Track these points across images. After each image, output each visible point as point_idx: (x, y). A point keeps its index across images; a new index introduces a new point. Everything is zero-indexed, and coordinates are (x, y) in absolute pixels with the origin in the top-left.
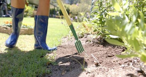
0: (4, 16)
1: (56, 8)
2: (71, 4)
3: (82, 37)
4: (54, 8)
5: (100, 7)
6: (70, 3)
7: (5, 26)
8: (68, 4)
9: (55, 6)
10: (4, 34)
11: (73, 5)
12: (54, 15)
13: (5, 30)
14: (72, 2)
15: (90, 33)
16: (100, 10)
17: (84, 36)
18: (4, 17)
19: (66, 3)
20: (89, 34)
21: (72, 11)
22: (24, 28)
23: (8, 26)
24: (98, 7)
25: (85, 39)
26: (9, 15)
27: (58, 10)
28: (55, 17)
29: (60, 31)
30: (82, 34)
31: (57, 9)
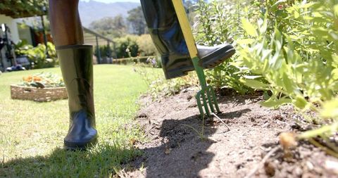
0: (9, 68)
1: (111, 45)
2: (140, 34)
3: (177, 93)
4: (108, 45)
5: (209, 34)
6: (138, 32)
7: (26, 87)
8: (135, 34)
9: (109, 41)
10: (26, 101)
11: (143, 36)
12: (108, 59)
13: (27, 94)
14: (142, 31)
15: (190, 83)
16: (208, 39)
17: (180, 90)
18: (9, 71)
19: (131, 34)
20: (190, 86)
21: (143, 47)
22: (62, 86)
23: (33, 85)
24: (204, 34)
25: (186, 95)
26: (20, 65)
27: (116, 47)
28: (111, 63)
29: (128, 87)
30: (176, 87)
31: (114, 46)
